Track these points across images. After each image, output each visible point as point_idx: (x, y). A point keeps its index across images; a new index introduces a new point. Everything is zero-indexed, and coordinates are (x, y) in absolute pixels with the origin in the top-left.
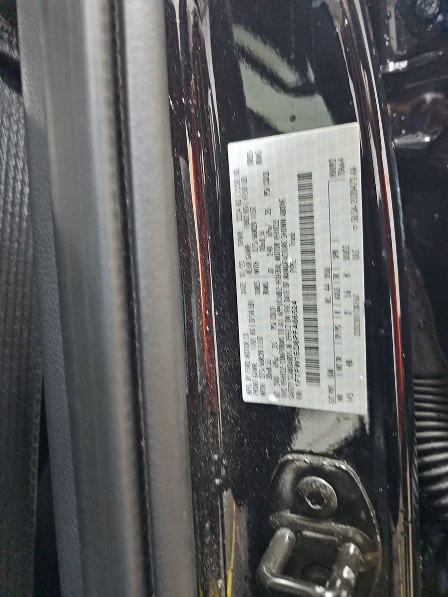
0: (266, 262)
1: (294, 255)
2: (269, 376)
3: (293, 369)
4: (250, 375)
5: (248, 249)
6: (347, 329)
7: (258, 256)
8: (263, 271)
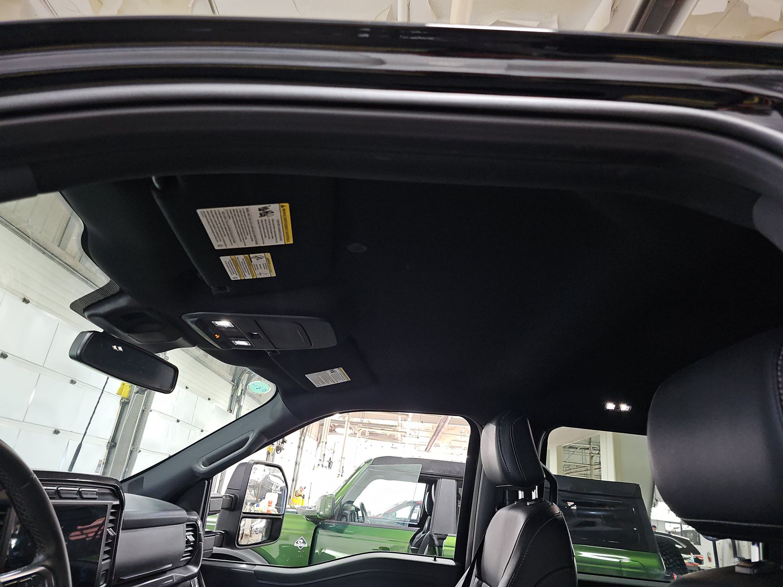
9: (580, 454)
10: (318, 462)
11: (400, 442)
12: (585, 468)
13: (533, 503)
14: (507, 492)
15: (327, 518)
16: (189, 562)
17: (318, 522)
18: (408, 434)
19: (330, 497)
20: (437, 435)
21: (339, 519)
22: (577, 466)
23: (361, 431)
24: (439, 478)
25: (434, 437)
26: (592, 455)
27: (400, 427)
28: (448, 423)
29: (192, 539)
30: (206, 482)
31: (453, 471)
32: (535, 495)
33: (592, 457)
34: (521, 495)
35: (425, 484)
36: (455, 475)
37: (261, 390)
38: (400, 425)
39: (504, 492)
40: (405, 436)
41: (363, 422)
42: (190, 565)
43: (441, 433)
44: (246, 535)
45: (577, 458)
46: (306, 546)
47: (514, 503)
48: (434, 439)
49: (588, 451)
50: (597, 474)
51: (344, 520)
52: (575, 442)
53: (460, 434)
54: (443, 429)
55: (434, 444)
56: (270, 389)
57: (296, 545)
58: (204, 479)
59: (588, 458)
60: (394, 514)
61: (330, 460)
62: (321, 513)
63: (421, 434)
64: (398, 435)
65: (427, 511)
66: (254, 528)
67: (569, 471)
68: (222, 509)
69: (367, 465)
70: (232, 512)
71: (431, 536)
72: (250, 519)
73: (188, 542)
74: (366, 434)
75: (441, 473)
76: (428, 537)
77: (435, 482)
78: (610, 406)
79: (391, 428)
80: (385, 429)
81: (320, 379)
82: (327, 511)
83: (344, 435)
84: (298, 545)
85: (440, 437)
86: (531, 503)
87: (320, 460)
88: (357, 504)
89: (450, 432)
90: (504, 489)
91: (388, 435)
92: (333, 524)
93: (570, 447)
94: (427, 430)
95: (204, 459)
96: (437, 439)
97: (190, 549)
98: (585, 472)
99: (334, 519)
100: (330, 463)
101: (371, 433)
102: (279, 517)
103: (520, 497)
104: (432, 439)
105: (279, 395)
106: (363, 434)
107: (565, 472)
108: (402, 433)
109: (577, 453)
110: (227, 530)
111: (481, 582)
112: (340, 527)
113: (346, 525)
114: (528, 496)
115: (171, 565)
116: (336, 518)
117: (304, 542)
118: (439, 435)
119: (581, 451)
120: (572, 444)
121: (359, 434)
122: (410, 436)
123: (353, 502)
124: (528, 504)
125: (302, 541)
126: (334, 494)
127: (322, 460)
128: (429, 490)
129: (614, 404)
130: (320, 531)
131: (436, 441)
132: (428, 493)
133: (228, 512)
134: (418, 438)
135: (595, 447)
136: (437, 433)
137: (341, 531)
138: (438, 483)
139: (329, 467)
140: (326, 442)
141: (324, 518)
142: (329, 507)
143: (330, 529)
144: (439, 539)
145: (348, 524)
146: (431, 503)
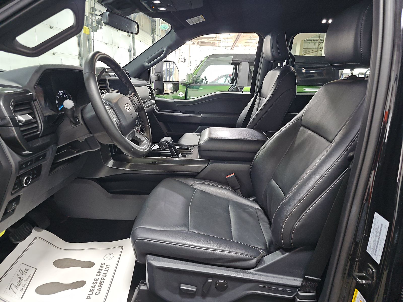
0: (375, 233)
1: (378, 235)
2: (371, 250)
3: (373, 251)
4: (369, 248)
5: (373, 229)
6: (380, 250)
7: (374, 231)
8: (374, 234)
9: (313, 43)
10: (179, 60)
11: (217, 46)
12: (315, 50)
13: (283, 67)
14: (273, 64)
15: (191, 84)
16: (151, 99)
17: (187, 86)
18: (222, 41)
19: (191, 75)
20: (237, 41)
21: (196, 84)
22: (310, 50)
23: (197, 42)
24: (241, 62)
25: (236, 42)
26: (319, 43)
27: (217, 38)
29: (150, 91)
30: (149, 70)
31: (247, 58)
32: (284, 64)
33: (319, 44)
34: (279, 64)
35: (233, 66)
36: (248, 60)
37: (165, 28)
38: (217, 37)
39: (272, 64)
40: (220, 43)
42: (152, 100)
43: (239, 39)
44: (165, 90)
45: (311, 46)
46: (183, 95)
47: (276, 68)
48: (235, 43)
49: (317, 42)
50: (320, 54)
51: (198, 84)
52: (311, 37)
53: (250, 39)
54: (241, 37)
55: (235, 46)
56: (169, 27)
57: (179, 95)
58: (148, 69)
59: (317, 45)
60: (217, 81)
61: (184, 58)
62: (188, 82)
63: (229, 40)
64: (216, 42)
65: (234, 77)
66: (168, 88)
67: (306, 53)
68: (155, 80)
69: (206, 59)
70: (159, 82)
71: (237, 88)
72: (166, 84)
73: (149, 92)
74: (200, 43)
75: (242, 60)
76: (236, 88)
77: (239, 64)
78: (324, 21)
79: (212, 39)
80: (210, 40)
81: (192, 21)
82: (191, 81)
83: (189, 45)
84: (180, 95)
85: (239, 41)
86: (282, 67)
87: (179, 58)
88: (202, 77)
89: (244, 38)
90: (272, 63)
91: (211, 42)
92: (194, 86)
93: (309, 40)
94: (232, 38)
95: (147, 60)
96: (237, 43)
97: (150, 95)
98: (314, 53)
99: (194, 84)
100: (184, 60)
101: (202, 43)
102: (177, 82)
103: (278, 66)
104: (234, 43)
105: (173, 30)
106: (198, 43)
107: (304, 54)
108: (219, 41)
109: (312, 43)
110: (158, 88)
111: (261, 97)
112: (197, 87)
113: (199, 86)
114: (282, 64)
115: (147, 100)
116: (195, 83)
117: (182, 94)
118: (238, 40)
119: (314, 42)
120: (309, 38)
121: (196, 43)
122: (223, 42)
123: (200, 76)
124: (281, 67)
125: (181, 94)
126: (193, 73)
127: (180, 59)
128: (236, 68)
129: (326, 20)
130: (188, 89)
131: (237, 44)
132: (235, 70)
133: (157, 82)
134: (227, 43)
135: (322, 39)
136: (237, 39)
137: (198, 89)
138: (240, 64)
139: (184, 61)
140: (181, 49)
141: (189, 84)
142: (191, 79)
143: (193, 88)
144: (240, 89)
145: (201, 85)
146: (236, 74)
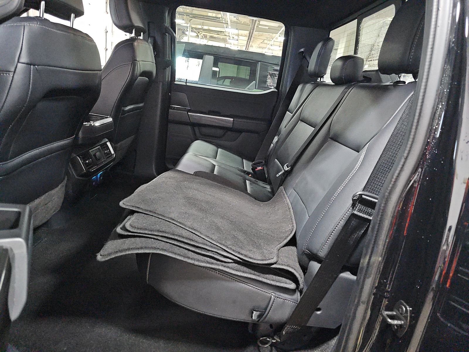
28: (255, 31)
41: (203, 28)
55: (250, 46)
74: (208, 37)
101: (212, 37)
134: (238, 40)
